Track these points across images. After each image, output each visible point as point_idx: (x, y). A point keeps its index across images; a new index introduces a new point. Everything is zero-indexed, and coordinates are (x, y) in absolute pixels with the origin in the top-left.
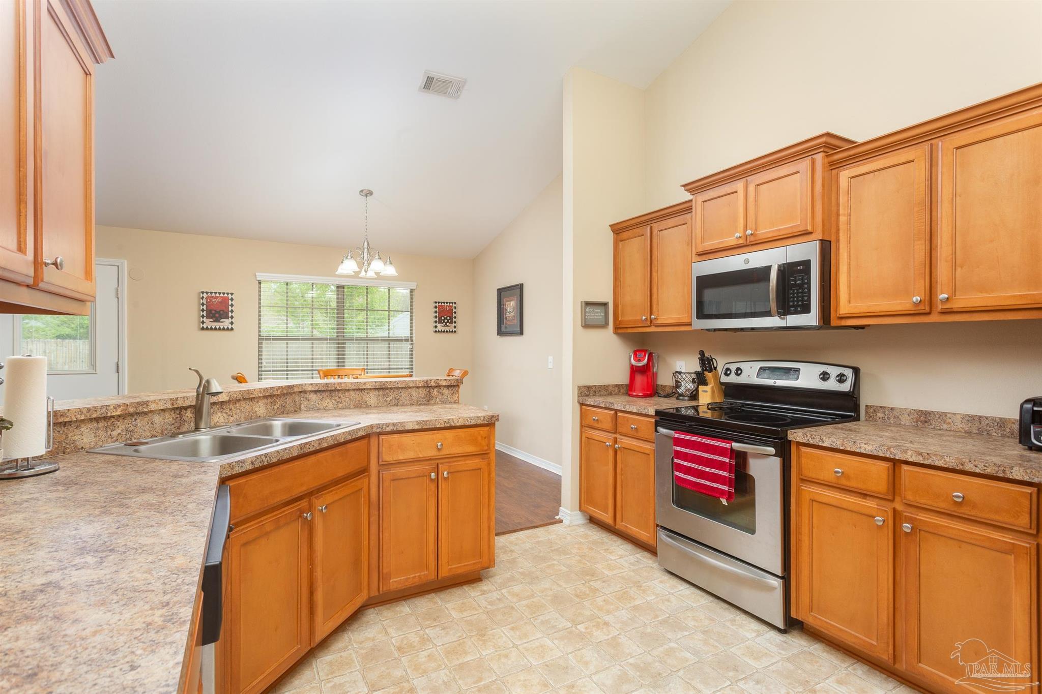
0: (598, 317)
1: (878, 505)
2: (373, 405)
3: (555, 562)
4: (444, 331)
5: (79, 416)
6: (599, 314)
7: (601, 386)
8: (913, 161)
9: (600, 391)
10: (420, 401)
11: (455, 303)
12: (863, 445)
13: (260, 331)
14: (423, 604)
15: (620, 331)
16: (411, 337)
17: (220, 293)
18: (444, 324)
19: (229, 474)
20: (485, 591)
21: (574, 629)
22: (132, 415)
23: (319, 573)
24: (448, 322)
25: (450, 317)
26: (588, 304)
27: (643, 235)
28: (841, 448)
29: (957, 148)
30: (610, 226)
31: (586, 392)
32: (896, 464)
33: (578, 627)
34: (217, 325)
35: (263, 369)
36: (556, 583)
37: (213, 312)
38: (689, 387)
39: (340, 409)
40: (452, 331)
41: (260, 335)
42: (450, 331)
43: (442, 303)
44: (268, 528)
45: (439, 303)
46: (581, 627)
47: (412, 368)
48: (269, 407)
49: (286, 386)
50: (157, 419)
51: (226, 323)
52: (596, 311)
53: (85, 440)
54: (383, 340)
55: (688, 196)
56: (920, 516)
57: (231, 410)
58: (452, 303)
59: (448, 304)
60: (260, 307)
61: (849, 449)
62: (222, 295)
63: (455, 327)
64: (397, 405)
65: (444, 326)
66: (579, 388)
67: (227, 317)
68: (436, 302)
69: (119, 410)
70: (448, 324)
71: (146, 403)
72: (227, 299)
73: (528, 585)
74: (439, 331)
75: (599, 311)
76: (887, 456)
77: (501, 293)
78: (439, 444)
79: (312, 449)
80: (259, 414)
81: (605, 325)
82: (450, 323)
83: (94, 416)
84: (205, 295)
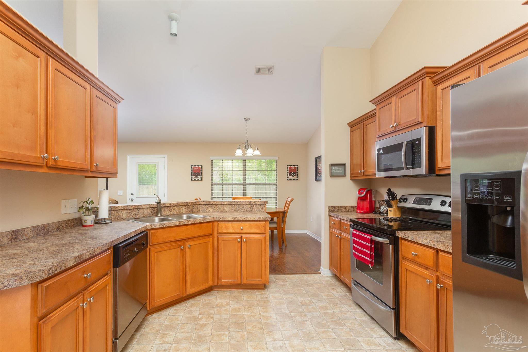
0: (340, 172)
1: (430, 273)
2: (228, 211)
3: (303, 289)
4: (292, 180)
5: (121, 208)
6: (341, 170)
7: (342, 207)
8: (469, 77)
9: (341, 209)
10: (248, 210)
11: (297, 166)
12: (423, 240)
13: (212, 181)
14: (236, 292)
15: (353, 179)
16: (276, 183)
17: (197, 166)
18: (292, 176)
19: (151, 228)
20: (263, 293)
21: (289, 314)
22: (137, 209)
23: (188, 269)
24: (294, 175)
25: (295, 173)
26: (332, 165)
27: (360, 128)
28: (415, 241)
29: (490, 67)
30: (347, 124)
31: (332, 210)
32: (437, 251)
33: (292, 314)
34: (196, 178)
35: (214, 197)
36: (296, 296)
37: (195, 173)
38: (385, 208)
39: (215, 212)
40: (296, 180)
41: (212, 182)
42: (295, 179)
43: (290, 166)
44: (166, 248)
45: (289, 166)
46: (293, 314)
47: (277, 197)
48: (186, 209)
49: (193, 202)
50: (145, 211)
51: (199, 178)
52: (339, 168)
53: (123, 216)
54: (253, 184)
55: (374, 107)
56: (446, 281)
57: (171, 209)
58: (296, 166)
59: (294, 166)
60: (212, 171)
61: (418, 242)
62: (198, 166)
63: (297, 177)
64: (237, 212)
65: (292, 177)
66: (329, 207)
67: (200, 175)
68: (288, 166)
69: (133, 207)
70: (294, 176)
71: (141, 205)
72: (200, 168)
73: (283, 295)
74: (289, 180)
75: (341, 168)
76: (432, 246)
77: (317, 160)
78: (242, 227)
79: (184, 224)
80: (182, 212)
81: (344, 175)
82: (295, 175)
83: (126, 208)
84: (192, 167)
